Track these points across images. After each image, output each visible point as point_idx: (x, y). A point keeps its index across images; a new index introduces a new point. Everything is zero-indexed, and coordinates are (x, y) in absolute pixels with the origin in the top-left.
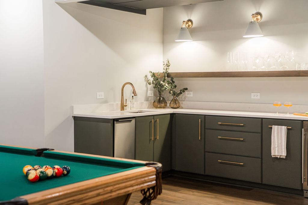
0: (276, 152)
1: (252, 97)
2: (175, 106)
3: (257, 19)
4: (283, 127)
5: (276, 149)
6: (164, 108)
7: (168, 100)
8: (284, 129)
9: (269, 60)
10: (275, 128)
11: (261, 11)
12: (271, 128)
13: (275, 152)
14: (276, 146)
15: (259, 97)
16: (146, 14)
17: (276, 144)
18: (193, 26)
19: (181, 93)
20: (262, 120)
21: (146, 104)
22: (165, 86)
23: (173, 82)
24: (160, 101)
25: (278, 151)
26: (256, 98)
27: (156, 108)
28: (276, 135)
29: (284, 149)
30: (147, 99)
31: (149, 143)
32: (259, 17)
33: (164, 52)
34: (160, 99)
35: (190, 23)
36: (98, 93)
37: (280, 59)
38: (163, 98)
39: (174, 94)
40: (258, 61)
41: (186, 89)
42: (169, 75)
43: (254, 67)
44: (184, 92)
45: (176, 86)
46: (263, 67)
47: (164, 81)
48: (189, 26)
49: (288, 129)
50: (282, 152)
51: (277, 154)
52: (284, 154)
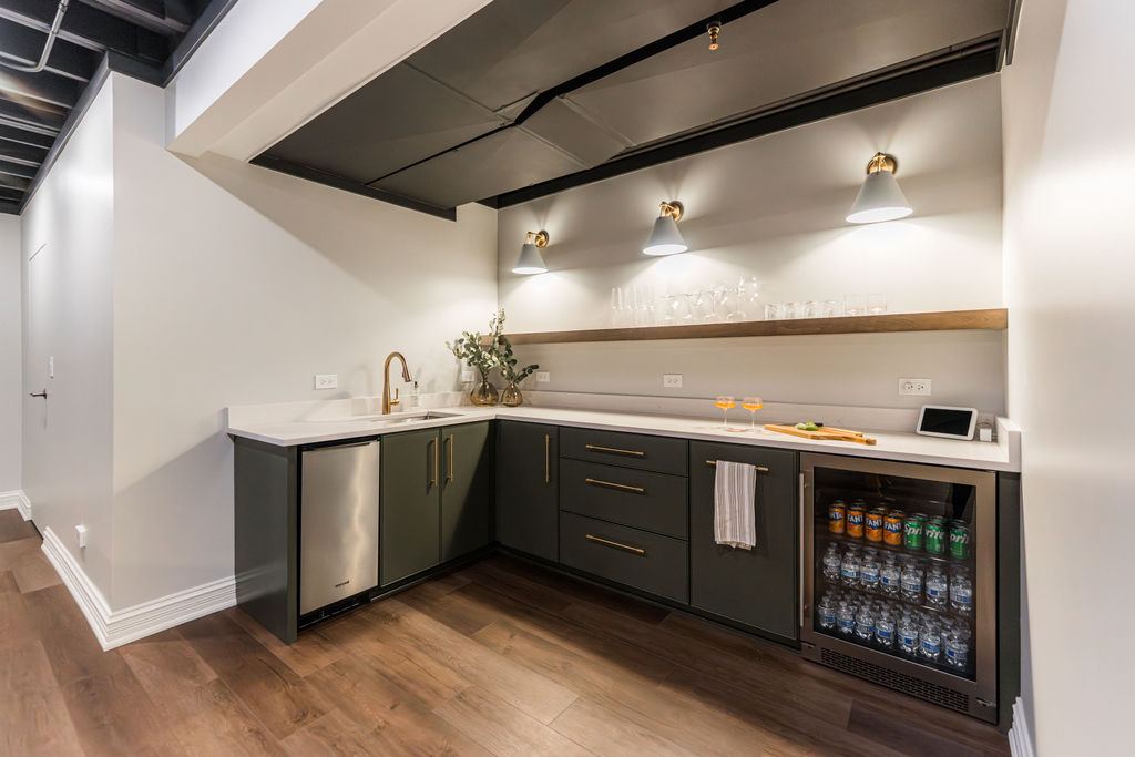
0: (728, 533)
1: (666, 385)
2: (512, 401)
3: (674, 216)
4: (746, 466)
5: (728, 524)
6: (491, 405)
7: (500, 389)
8: (748, 471)
9: (700, 302)
10: (724, 468)
11: (680, 199)
12: (714, 466)
13: (724, 534)
14: (728, 517)
15: (679, 385)
16: (455, 220)
17: (728, 510)
18: (550, 243)
19: (525, 375)
20: (689, 444)
21: (456, 397)
22: (489, 362)
23: (510, 352)
24: (483, 392)
25: (733, 530)
26: (674, 385)
27: (477, 405)
28: (726, 487)
29: (750, 526)
30: (460, 387)
31: (428, 492)
32: (677, 211)
33: (500, 297)
34: (484, 386)
35: (543, 238)
36: (318, 377)
37: (726, 298)
38: (491, 385)
39: (511, 376)
40: (676, 305)
41: (536, 367)
42: (502, 340)
43: (668, 318)
44: (530, 372)
45: (514, 362)
46: (689, 316)
47: (490, 352)
48: (541, 243)
49: (759, 473)
50: (743, 534)
51: (729, 539)
52: (749, 541)
